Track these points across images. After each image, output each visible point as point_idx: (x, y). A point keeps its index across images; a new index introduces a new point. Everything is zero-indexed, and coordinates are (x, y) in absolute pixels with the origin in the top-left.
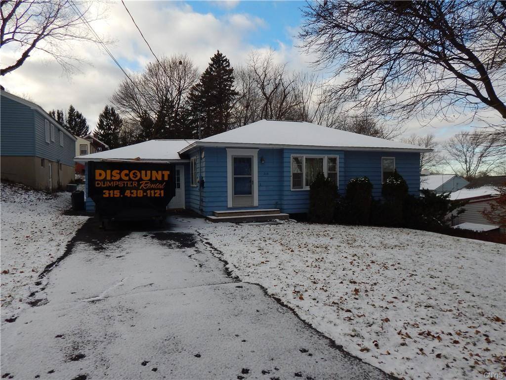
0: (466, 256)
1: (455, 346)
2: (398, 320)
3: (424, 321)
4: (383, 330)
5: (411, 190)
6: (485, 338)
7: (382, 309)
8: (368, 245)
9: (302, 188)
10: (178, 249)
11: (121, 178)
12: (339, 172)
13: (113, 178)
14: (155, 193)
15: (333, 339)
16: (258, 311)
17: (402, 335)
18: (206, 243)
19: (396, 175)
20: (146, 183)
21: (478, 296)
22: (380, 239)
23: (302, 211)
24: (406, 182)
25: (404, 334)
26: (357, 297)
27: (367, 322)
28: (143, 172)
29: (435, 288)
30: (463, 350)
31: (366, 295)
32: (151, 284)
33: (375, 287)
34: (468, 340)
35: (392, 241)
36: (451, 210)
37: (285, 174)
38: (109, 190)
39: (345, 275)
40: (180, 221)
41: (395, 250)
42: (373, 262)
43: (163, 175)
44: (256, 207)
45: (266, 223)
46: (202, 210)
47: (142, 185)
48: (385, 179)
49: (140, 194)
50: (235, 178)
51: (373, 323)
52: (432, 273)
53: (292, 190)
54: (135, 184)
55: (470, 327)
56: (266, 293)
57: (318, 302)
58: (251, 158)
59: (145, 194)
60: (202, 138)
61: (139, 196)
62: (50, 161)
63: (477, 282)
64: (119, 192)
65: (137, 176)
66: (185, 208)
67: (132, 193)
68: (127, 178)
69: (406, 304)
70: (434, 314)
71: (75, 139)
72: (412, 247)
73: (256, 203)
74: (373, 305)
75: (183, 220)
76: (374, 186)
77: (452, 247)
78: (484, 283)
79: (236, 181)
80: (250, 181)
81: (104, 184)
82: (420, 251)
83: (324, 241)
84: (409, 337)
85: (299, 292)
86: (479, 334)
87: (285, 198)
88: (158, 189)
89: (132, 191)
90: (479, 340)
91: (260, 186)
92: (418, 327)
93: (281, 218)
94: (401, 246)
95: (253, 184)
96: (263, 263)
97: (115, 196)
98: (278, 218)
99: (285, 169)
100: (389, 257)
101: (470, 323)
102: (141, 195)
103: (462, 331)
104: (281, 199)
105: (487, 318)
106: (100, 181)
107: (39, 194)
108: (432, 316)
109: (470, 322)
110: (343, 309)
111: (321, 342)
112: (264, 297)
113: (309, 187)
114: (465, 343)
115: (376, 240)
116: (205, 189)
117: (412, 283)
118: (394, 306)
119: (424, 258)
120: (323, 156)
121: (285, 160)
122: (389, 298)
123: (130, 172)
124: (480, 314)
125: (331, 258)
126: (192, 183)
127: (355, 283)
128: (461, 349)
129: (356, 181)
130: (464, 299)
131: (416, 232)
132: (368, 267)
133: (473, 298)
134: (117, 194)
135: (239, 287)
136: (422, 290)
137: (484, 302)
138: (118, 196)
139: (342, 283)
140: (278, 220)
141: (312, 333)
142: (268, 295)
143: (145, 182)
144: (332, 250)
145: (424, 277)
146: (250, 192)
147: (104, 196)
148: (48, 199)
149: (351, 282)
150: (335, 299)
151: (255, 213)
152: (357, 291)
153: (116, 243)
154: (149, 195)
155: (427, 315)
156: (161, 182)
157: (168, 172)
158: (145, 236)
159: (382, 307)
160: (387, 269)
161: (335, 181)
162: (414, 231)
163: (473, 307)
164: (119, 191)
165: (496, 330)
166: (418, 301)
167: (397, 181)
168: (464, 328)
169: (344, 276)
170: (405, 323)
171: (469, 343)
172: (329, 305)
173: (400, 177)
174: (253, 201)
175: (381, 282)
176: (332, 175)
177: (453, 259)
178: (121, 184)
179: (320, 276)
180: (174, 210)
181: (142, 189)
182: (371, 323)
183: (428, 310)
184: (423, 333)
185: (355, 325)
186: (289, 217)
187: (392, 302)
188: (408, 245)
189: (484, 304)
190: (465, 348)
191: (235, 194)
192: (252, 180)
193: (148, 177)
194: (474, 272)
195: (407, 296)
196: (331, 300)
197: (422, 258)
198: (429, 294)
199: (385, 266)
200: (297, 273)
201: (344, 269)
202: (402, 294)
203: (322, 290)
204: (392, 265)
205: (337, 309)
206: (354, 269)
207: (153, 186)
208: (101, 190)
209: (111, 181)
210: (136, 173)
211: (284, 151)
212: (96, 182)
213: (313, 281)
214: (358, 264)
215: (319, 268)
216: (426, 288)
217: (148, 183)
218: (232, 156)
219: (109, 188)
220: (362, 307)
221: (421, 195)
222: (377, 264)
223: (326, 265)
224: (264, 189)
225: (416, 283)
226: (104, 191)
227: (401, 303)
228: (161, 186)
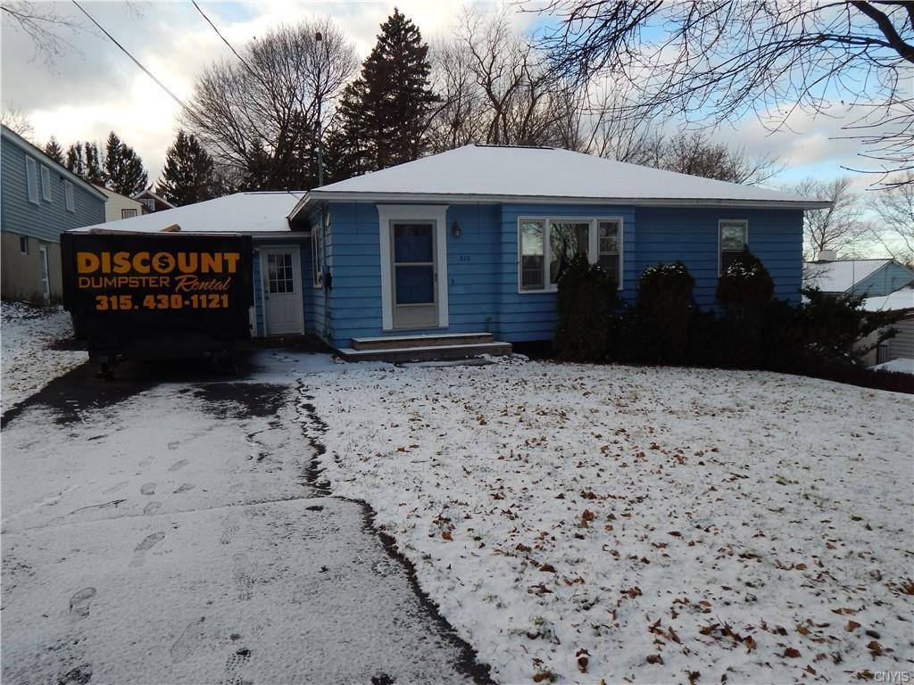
0: (877, 431)
1: (784, 664)
2: (663, 592)
3: (727, 596)
4: (615, 618)
5: (780, 291)
6: (868, 640)
7: (631, 563)
8: (662, 408)
9: (543, 288)
10: (235, 421)
11: (132, 268)
12: (624, 252)
13: (116, 270)
14: (209, 301)
15: (474, 648)
16: (324, 569)
17: (660, 632)
18: (305, 406)
19: (745, 257)
20: (189, 280)
21: (881, 528)
22: (694, 394)
23: (544, 337)
24: (767, 274)
25: (666, 630)
26: (583, 531)
27: (583, 598)
28: (182, 256)
29: (781, 509)
30: (804, 676)
31: (607, 526)
32: (117, 503)
33: (637, 507)
34: (824, 648)
35: (720, 398)
36: (867, 331)
37: (506, 259)
38: (109, 296)
39: (578, 478)
40: (280, 360)
41: (720, 418)
42: (655, 447)
43: (225, 263)
44: (445, 330)
45: (460, 362)
46: (329, 337)
47: (181, 284)
48: (724, 268)
49: (177, 302)
50: (397, 267)
51: (597, 600)
52: (785, 472)
53: (520, 292)
54: (165, 283)
55: (838, 612)
56: (369, 523)
57: (483, 545)
58: (430, 226)
59: (187, 303)
61: (174, 306)
62: (42, 242)
63: (885, 494)
64: (131, 299)
65: (167, 265)
67: (158, 301)
68: (146, 269)
69: (699, 550)
70: (755, 576)
72: (761, 412)
73: (444, 321)
74: (615, 553)
75: (286, 358)
76: (698, 283)
77: (851, 411)
78: (901, 496)
79: (399, 273)
80: (430, 275)
81: (97, 282)
82: (774, 421)
83: (568, 399)
84: (676, 639)
85: (447, 520)
86: (856, 631)
87: (505, 310)
88: (215, 292)
89: (159, 297)
90: (851, 648)
91: (451, 283)
92: (708, 611)
93: (495, 352)
94: (736, 411)
95: (437, 280)
96: (402, 450)
97: (122, 307)
98: (486, 353)
99: (506, 248)
100: (698, 435)
101: (842, 601)
102: (180, 306)
103: (815, 621)
104: (497, 313)
105: (887, 585)
106: (89, 275)
107: (12, 308)
108: (752, 582)
109: (842, 596)
110: (536, 564)
111: (439, 655)
112: (359, 534)
114: (813, 655)
115: (685, 398)
116: (334, 290)
117: (731, 496)
118: (665, 555)
119: (780, 435)
120: (589, 218)
121: (506, 228)
122: (661, 536)
123: (151, 257)
124: (873, 576)
125: (564, 438)
126: (316, 283)
127: (592, 496)
128: (798, 673)
129: (659, 270)
130: (842, 537)
131: (782, 380)
132: (640, 459)
133: (865, 534)
134: (126, 303)
135: (314, 508)
136: (746, 515)
137: (890, 543)
138: (129, 306)
139: (561, 497)
140: (487, 357)
141: (428, 629)
142: (372, 528)
143: (185, 277)
144: (574, 421)
145: (763, 482)
146: (429, 297)
147: (99, 307)
148: (29, 318)
149: (584, 495)
150: (528, 539)
151: (438, 342)
152: (588, 516)
154: (195, 305)
155: (739, 580)
156: (221, 277)
157: (237, 256)
158: (182, 392)
159: (635, 558)
160: (681, 463)
161: (615, 272)
162: (780, 376)
163: (860, 555)
165: (901, 619)
166: (730, 541)
167: (749, 270)
168: (821, 613)
169: (575, 479)
170: (678, 601)
171: (824, 655)
172: (507, 554)
173: (757, 262)
174: (437, 316)
175: (655, 493)
176: (608, 260)
177: (846, 439)
178: (133, 282)
179: (515, 483)
181: (181, 291)
182: (591, 601)
183: (746, 566)
184: (714, 628)
185: (550, 607)
186: (511, 350)
187: (664, 546)
188: (752, 408)
189: (890, 548)
190: (810, 670)
191: (398, 303)
192: (434, 272)
193: (193, 267)
194: (887, 468)
195: (707, 530)
196: (518, 540)
197: (774, 437)
198: (761, 524)
199: (681, 455)
200: (468, 473)
201: (580, 463)
202: (695, 525)
203: (504, 516)
204: (697, 454)
205: (522, 564)
206: (604, 463)
207: (204, 285)
208: (90, 296)
209: (111, 275)
210: (167, 258)
211: (504, 209)
212: (80, 279)
213: (496, 492)
214: (619, 453)
215: (527, 462)
216: (758, 509)
217: (192, 279)
218: (390, 221)
219: (110, 292)
220: (588, 558)
221: (805, 300)
222: (663, 451)
223: (544, 455)
224: (460, 290)
225: (740, 496)
226: (98, 298)
227: (685, 547)
228: (221, 286)
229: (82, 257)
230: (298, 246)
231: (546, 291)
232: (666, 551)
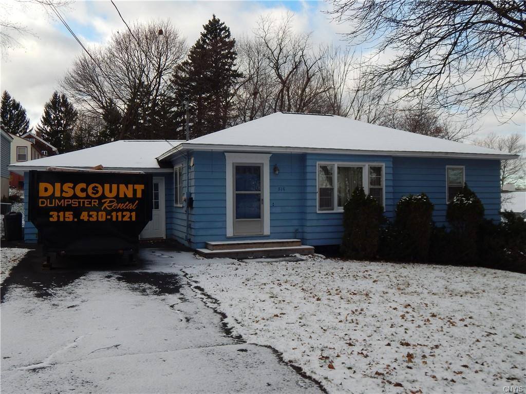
5: (488, 214)
7: (445, 382)
8: (427, 291)
9: (333, 209)
10: (156, 297)
11: (75, 194)
12: (386, 186)
13: (64, 195)
14: (123, 216)
16: (269, 385)
18: (196, 287)
19: (466, 192)
20: (111, 202)
22: (444, 282)
23: (334, 242)
24: (480, 202)
26: (410, 365)
28: (107, 186)
29: (522, 353)
31: (424, 362)
32: (116, 346)
33: (437, 351)
35: (461, 285)
37: (309, 190)
38: (58, 212)
39: (394, 334)
40: (159, 256)
41: (466, 298)
42: (434, 316)
43: (135, 191)
44: (267, 237)
45: (281, 259)
46: (189, 241)
47: (105, 205)
48: (451, 198)
49: (102, 216)
50: (237, 194)
52: (518, 331)
53: (318, 212)
54: (95, 203)
56: (281, 359)
57: (355, 372)
58: (259, 168)
59: (109, 217)
60: (191, 138)
61: (100, 219)
64: (73, 215)
65: (97, 192)
66: (165, 238)
67: (90, 216)
68: (84, 195)
69: (481, 376)
71: (9, 138)
72: (490, 294)
73: (267, 231)
74: (434, 377)
75: (162, 254)
76: (436, 207)
79: (239, 199)
80: (258, 199)
81: (51, 203)
82: (502, 300)
83: (364, 285)
85: (327, 358)
87: (308, 224)
88: (127, 210)
89: (91, 213)
91: (272, 206)
93: (303, 252)
94: (473, 293)
95: (263, 203)
96: (277, 316)
97: (67, 220)
98: (297, 253)
99: (309, 183)
100: (457, 308)
102: (104, 219)
104: (303, 226)
106: (46, 198)
110: (390, 383)
112: (278, 365)
113: (342, 207)
115: (439, 284)
116: (194, 209)
117: (489, 344)
118: (463, 378)
119: (507, 309)
120: (363, 164)
121: (309, 169)
122: (457, 367)
123: (87, 186)
125: (373, 309)
126: (176, 202)
127: (408, 345)
129: (410, 199)
131: (495, 273)
132: (427, 323)
134: (69, 216)
135: (242, 350)
136: (503, 356)
138: (71, 219)
140: (298, 255)
142: (284, 362)
143: (108, 200)
144: (375, 298)
145: (507, 337)
146: (258, 215)
147: (51, 219)
149: (402, 344)
150: (380, 368)
151: (265, 245)
152: (410, 356)
153: (66, 288)
154: (114, 219)
156: (132, 201)
157: (142, 187)
158: (109, 277)
159: (446, 379)
160: (453, 325)
161: (380, 199)
162: (493, 271)
164: (72, 213)
166: (498, 370)
167: (468, 200)
169: (392, 335)
172: (371, 377)
173: (472, 194)
174: (262, 227)
175: (444, 343)
176: (376, 192)
178: (75, 203)
179: (358, 336)
180: (149, 239)
181: (105, 209)
183: (512, 384)
186: (313, 251)
187: (461, 373)
188: (484, 291)
191: (237, 218)
192: (261, 198)
193: (114, 194)
195: (482, 364)
196: (374, 370)
197: (503, 310)
198: (513, 361)
199: (451, 321)
200: (325, 330)
201: (392, 325)
202: (475, 361)
203: (360, 355)
204: (461, 320)
205: (382, 382)
206: (406, 325)
207: (121, 206)
208: (46, 212)
209: (61, 198)
210: (97, 187)
211: (308, 157)
212: (40, 200)
213: (348, 342)
214: (413, 319)
215: (357, 324)
216: (508, 353)
217: (114, 201)
218: (233, 163)
219: (58, 209)
220: (418, 379)
221: (503, 220)
222: (440, 318)
223: (367, 320)
224: (278, 210)
225: (496, 345)
226: (51, 213)
227: (474, 374)
228: (131, 206)
229: (42, 186)
230: (164, 178)
231: (334, 211)
232: (463, 375)
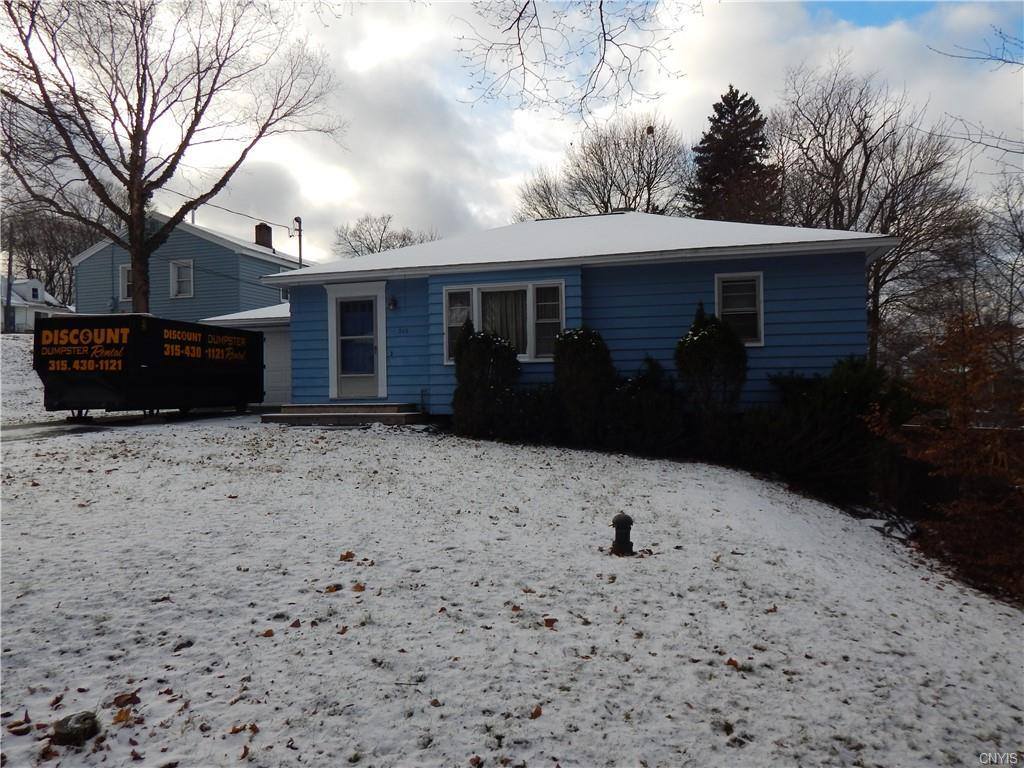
11: (69, 341)
13: (61, 342)
14: (110, 365)
20: (100, 348)
28: (96, 331)
37: (433, 330)
38: (56, 361)
43: (121, 336)
47: (94, 352)
49: (91, 365)
50: (342, 340)
53: (445, 363)
54: (86, 351)
58: (371, 301)
59: (97, 366)
61: (89, 368)
64: (67, 363)
65: (88, 338)
67: (81, 365)
68: (75, 342)
73: (382, 392)
79: (345, 347)
80: (370, 348)
81: (51, 351)
88: (113, 358)
89: (82, 362)
95: (377, 352)
97: (62, 369)
102: (92, 369)
106: (47, 346)
121: (433, 299)
123: (81, 332)
134: (64, 365)
138: (65, 369)
143: (97, 347)
146: (369, 367)
147: (51, 368)
154: (102, 368)
156: (118, 346)
157: (127, 330)
178: (68, 351)
181: (94, 358)
191: (343, 373)
192: (376, 345)
193: (102, 339)
207: (107, 353)
208: (47, 361)
209: (58, 346)
210: (88, 333)
211: (430, 282)
212: (43, 348)
218: (336, 299)
219: (57, 357)
224: (399, 362)
226: (50, 362)
228: (118, 354)
229: (46, 333)
